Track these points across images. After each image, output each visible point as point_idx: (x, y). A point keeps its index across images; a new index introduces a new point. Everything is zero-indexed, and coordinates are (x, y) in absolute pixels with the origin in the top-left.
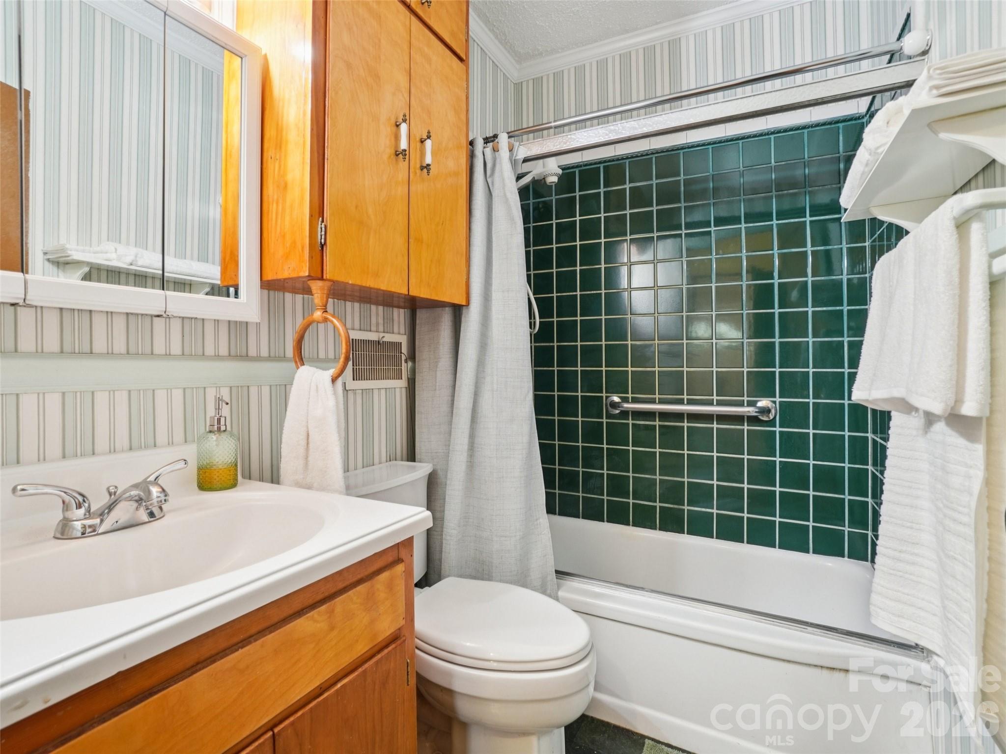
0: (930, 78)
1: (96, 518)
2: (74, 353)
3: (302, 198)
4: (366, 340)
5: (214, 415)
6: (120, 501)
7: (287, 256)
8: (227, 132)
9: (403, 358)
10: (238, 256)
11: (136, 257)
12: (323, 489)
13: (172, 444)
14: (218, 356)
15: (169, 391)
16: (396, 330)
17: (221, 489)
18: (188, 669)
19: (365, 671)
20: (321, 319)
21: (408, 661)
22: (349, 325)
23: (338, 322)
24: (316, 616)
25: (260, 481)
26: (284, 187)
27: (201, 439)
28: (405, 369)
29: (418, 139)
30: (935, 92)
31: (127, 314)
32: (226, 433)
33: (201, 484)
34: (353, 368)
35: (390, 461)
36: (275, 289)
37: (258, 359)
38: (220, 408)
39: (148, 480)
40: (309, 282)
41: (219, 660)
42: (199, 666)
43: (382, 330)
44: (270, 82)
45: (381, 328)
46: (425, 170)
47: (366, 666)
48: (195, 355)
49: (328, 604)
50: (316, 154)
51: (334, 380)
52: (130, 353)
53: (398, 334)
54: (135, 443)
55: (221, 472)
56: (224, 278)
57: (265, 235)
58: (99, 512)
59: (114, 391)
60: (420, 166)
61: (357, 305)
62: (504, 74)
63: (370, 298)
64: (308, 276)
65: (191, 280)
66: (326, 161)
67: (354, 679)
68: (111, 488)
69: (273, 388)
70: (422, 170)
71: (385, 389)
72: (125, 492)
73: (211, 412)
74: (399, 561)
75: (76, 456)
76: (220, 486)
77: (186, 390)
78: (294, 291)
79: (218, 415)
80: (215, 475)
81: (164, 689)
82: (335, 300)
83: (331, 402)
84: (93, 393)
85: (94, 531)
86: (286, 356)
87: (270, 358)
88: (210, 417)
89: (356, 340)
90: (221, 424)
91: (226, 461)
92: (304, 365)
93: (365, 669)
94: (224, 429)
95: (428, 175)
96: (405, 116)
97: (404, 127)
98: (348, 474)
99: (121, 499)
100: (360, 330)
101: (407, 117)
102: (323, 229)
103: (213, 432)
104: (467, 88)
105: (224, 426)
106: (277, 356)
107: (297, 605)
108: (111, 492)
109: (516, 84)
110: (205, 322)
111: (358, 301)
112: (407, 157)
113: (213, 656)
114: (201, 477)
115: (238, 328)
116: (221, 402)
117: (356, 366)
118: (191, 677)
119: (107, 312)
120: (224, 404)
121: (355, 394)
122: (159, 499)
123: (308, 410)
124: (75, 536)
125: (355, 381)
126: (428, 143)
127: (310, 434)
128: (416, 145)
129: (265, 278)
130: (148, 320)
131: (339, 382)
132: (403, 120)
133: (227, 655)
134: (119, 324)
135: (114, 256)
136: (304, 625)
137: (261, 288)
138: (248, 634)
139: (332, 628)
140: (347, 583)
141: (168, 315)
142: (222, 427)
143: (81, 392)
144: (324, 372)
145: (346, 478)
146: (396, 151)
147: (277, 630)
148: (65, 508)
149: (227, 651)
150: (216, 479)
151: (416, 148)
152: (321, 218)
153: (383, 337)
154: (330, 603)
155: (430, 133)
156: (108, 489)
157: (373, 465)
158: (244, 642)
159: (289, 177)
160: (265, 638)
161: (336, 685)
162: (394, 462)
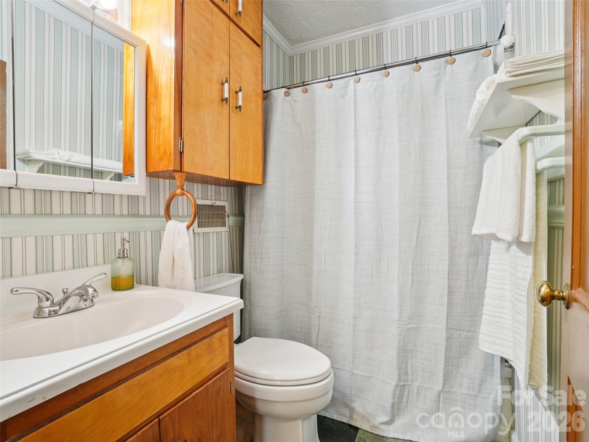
0: (506, 67)
1: (57, 306)
2: (42, 214)
3: (170, 126)
4: (205, 205)
5: (120, 248)
6: (71, 296)
7: (161, 159)
8: (126, 88)
9: (226, 214)
10: (133, 158)
11: (70, 157)
12: (182, 288)
13: (97, 265)
14: (122, 215)
15: (95, 235)
16: (222, 199)
17: (125, 290)
18: (114, 384)
19: (207, 387)
20: (180, 193)
21: (231, 381)
22: (195, 196)
23: (190, 196)
24: (181, 356)
25: (146, 285)
26: (159, 120)
27: (113, 262)
28: (227, 221)
29: (234, 92)
30: (508, 74)
31: (72, 192)
32: (127, 258)
33: (114, 287)
34: (198, 221)
35: (219, 273)
36: (154, 177)
37: (145, 216)
38: (124, 244)
39: (85, 285)
40: (173, 173)
41: (130, 379)
42: (120, 383)
43: (214, 199)
44: (151, 60)
45: (214, 198)
46: (238, 109)
47: (208, 383)
48: (109, 215)
49: (187, 350)
50: (177, 101)
51: (188, 228)
52: (73, 214)
53: (223, 201)
54: (76, 265)
55: (125, 280)
56: (125, 171)
57: (148, 146)
58: (58, 303)
59: (64, 235)
60: (235, 107)
61: (200, 185)
62: (283, 51)
63: (207, 181)
64: (173, 170)
65: (102, 170)
66: (183, 105)
67: (202, 391)
68: (64, 290)
69: (153, 233)
70: (236, 109)
71: (216, 233)
72: (73, 291)
73: (119, 246)
74: (226, 326)
75: (44, 272)
76: (125, 288)
77: (105, 234)
78: (164, 178)
79: (123, 248)
80: (122, 282)
81: (102, 394)
82: (188, 182)
83: (187, 240)
84: (52, 236)
85: (56, 313)
86: (160, 215)
87: (151, 216)
88: (119, 250)
89: (199, 205)
90: (125, 253)
91: (128, 274)
92: (171, 219)
93: (208, 385)
94: (127, 256)
95: (240, 112)
96: (227, 79)
97: (226, 85)
98: (195, 280)
99: (71, 295)
100: (202, 199)
101: (228, 80)
102: (182, 143)
103: (120, 258)
104: (262, 62)
105: (127, 255)
106: (155, 215)
107: (170, 351)
108: (65, 292)
109: (290, 57)
110: (115, 196)
111: (200, 183)
112: (228, 102)
113: (127, 378)
114: (114, 283)
115: (133, 199)
116: (124, 241)
117: (200, 219)
118: (116, 388)
119: (60, 191)
120: (126, 242)
121: (199, 235)
122: (93, 295)
123: (173, 245)
124: (45, 317)
125: (199, 228)
126: (240, 94)
127: (175, 259)
128: (233, 95)
129: (149, 171)
130: (83, 195)
131: (191, 229)
132: (226, 81)
133: (134, 377)
134: (67, 198)
135: (57, 156)
136: (174, 361)
137: (146, 176)
138: (145, 366)
139: (190, 363)
140: (197, 339)
141: (95, 193)
142: (125, 255)
143: (46, 236)
144: (183, 223)
145: (195, 283)
146: (222, 99)
147: (161, 363)
148: (40, 301)
149: (135, 375)
150: (122, 284)
151: (233, 97)
152: (180, 138)
153: (215, 203)
154: (189, 349)
155: (241, 88)
156: (63, 290)
157: (210, 275)
158: (143, 370)
159: (162, 114)
160: (155, 368)
161: (192, 394)
162: (221, 274)
